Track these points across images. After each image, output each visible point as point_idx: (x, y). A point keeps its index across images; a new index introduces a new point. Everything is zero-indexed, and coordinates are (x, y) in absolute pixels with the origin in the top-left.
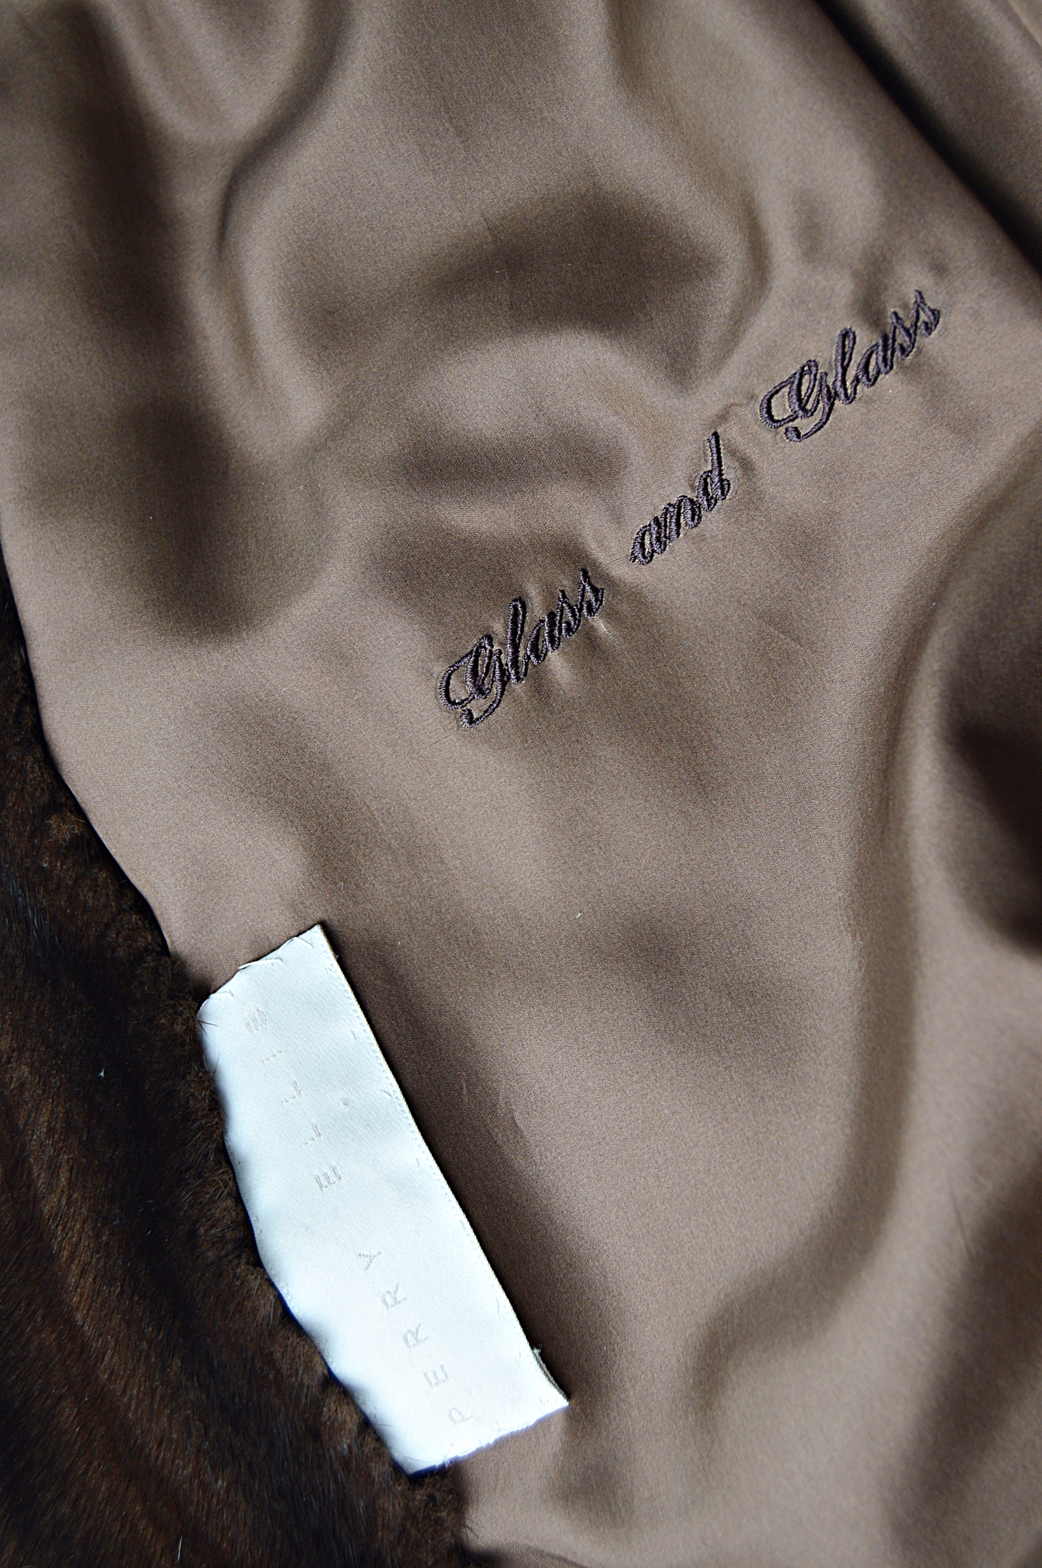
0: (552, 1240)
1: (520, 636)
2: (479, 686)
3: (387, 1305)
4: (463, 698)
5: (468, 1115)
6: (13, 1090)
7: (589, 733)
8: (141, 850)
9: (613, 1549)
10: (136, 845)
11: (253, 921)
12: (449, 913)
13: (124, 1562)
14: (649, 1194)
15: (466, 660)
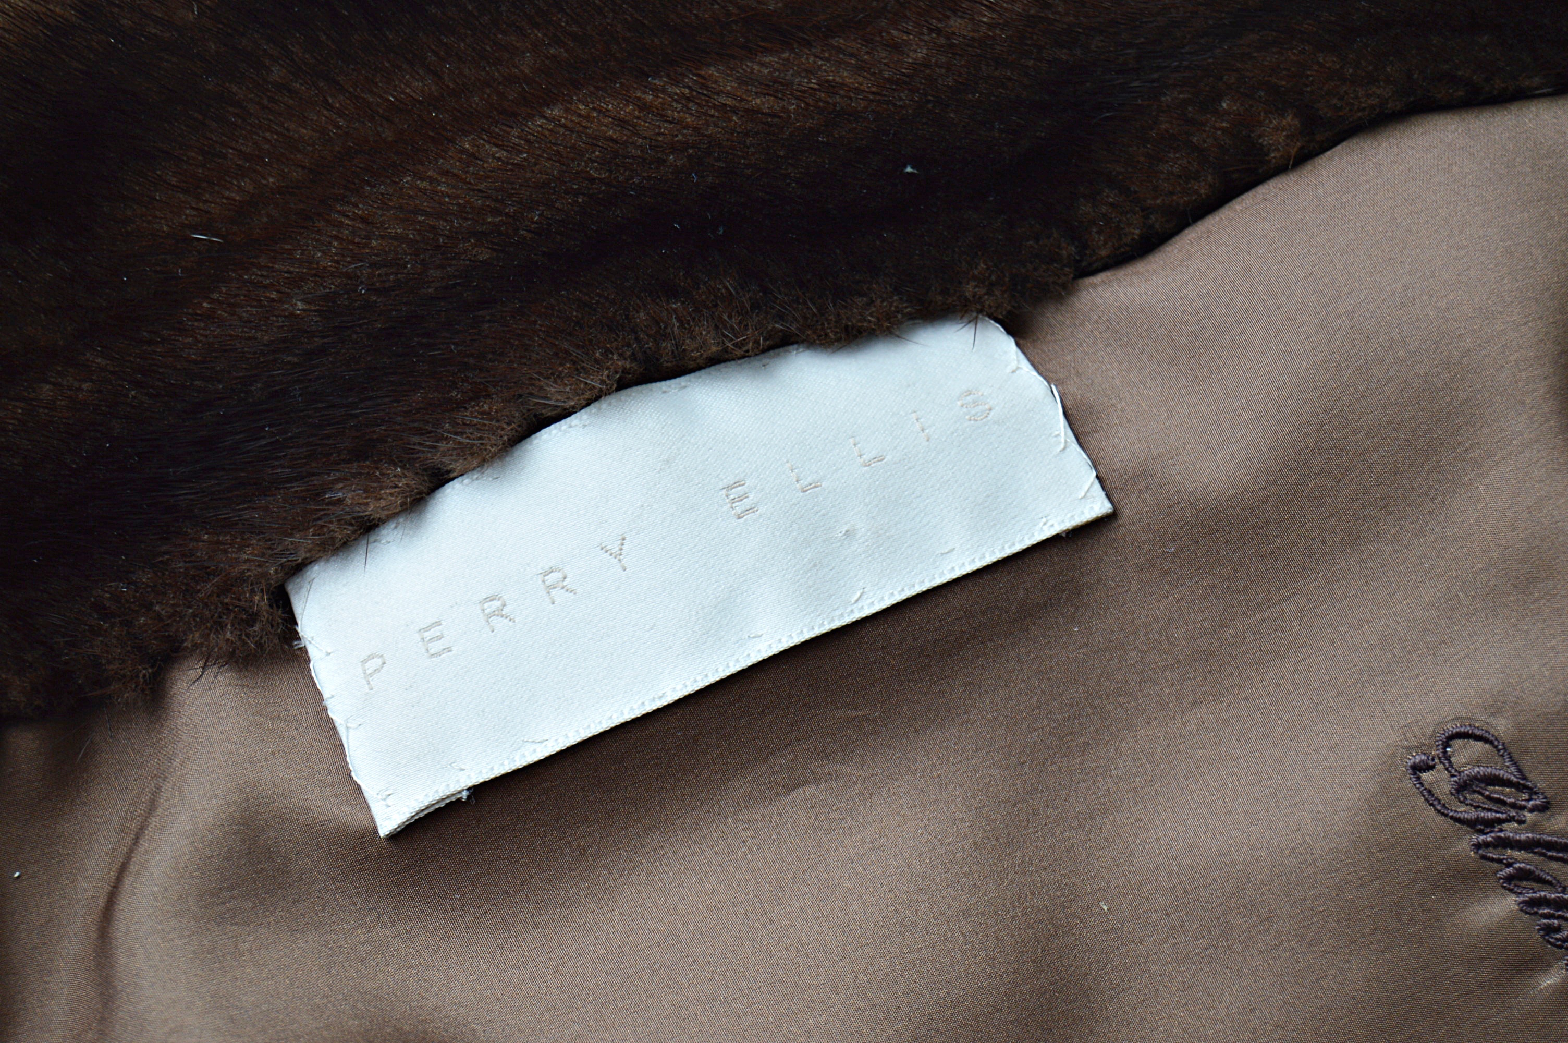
0: (622, 829)
1: (1544, 855)
2: (1471, 785)
3: (546, 574)
4: (1453, 759)
5: (817, 715)
6: (889, 33)
7: (1387, 948)
8: (1241, 250)
9: (166, 889)
10: (1249, 242)
11: (1123, 410)
12: (1116, 708)
13: (193, 154)
14: (686, 984)
15: (1513, 769)
